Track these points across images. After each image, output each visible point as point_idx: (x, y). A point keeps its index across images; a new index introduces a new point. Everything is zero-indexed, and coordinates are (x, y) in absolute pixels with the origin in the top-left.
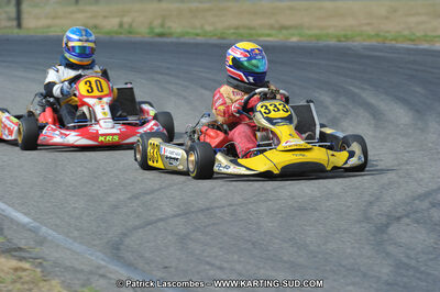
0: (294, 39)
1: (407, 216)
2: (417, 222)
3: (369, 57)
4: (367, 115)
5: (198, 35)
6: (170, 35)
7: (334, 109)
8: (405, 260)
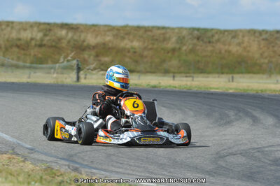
0: (231, 91)
1: (240, 154)
2: (244, 156)
3: (268, 98)
4: (251, 120)
5: (176, 87)
6: (160, 87)
7: (233, 117)
8: (224, 165)
